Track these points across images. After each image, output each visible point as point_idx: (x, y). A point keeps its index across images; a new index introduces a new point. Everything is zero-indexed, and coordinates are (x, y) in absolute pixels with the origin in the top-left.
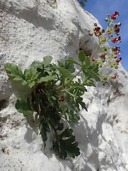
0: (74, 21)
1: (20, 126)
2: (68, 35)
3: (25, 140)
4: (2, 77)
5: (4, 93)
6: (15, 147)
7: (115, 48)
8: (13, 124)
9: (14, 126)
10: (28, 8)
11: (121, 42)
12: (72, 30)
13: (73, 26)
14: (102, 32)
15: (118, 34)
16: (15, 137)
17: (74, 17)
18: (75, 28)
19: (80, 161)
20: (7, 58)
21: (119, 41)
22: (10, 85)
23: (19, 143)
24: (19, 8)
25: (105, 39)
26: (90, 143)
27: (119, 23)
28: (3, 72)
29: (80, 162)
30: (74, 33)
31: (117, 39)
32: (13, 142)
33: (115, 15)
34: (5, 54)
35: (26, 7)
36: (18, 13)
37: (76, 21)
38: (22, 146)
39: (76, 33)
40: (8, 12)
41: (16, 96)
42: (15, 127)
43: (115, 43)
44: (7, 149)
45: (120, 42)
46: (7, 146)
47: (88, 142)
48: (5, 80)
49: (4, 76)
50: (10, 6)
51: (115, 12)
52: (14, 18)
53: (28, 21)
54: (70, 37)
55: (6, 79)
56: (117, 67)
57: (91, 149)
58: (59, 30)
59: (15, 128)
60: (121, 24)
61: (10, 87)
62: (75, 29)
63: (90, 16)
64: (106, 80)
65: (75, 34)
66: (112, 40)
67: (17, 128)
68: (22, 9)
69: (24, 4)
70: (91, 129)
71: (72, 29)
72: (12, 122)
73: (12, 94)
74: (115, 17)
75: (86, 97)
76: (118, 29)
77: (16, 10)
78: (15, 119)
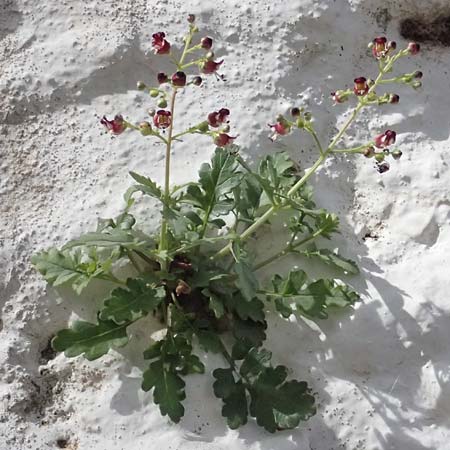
1: (104, 381)
2: (284, 38)
3: (114, 411)
4: (32, 288)
5: (48, 320)
6: (90, 431)
8: (84, 381)
9: (88, 383)
10: (102, 60)
12: (301, 9)
16: (90, 408)
19: (366, 427)
20: (39, 240)
22: (57, 297)
23: (97, 420)
24: (79, 78)
26: (433, 362)
28: (31, 277)
29: (367, 429)
30: (310, 12)
32: (84, 419)
34: (34, 233)
35: (96, 64)
36: (79, 93)
38: (107, 424)
39: (318, 10)
40: (52, 110)
41: (80, 316)
42: (91, 385)
44: (75, 437)
46: (74, 430)
47: (424, 360)
48: (39, 293)
49: (36, 284)
50: (51, 91)
52: (72, 112)
53: (117, 92)
55: (42, 289)
57: (436, 380)
58: (242, 42)
59: (92, 388)
61: (59, 301)
65: (316, 15)
67: (98, 385)
68: (87, 75)
69: (88, 60)
70: (418, 316)
71: (295, 5)
72: (81, 376)
73: (70, 314)
75: (428, 201)
77: (72, 90)
78: (86, 369)
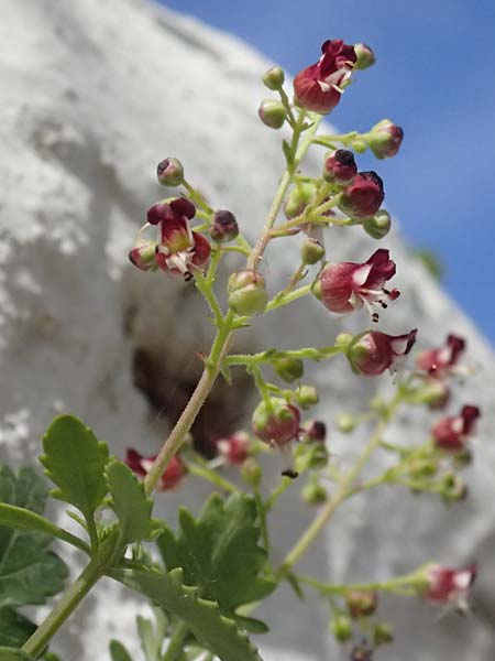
0: (51, 138)
7: (366, 343)
11: (395, 295)
12: (41, 217)
13: (42, 179)
14: (218, 237)
15: (380, 219)
17: (43, 101)
18: (60, 192)
21: (377, 292)
25: (251, 287)
27: (382, 130)
30: (57, 234)
31: (361, 277)
33: (328, 68)
37: (70, 134)
39: (73, 237)
43: (349, 307)
45: (385, 298)
51: (326, 47)
54: (25, 280)
56: (456, 491)
60: (398, 133)
62: (59, 205)
63: (216, 56)
64: (371, 620)
65: (68, 247)
66: (318, 286)
71: (33, 202)
74: (324, 86)
76: (370, 182)
